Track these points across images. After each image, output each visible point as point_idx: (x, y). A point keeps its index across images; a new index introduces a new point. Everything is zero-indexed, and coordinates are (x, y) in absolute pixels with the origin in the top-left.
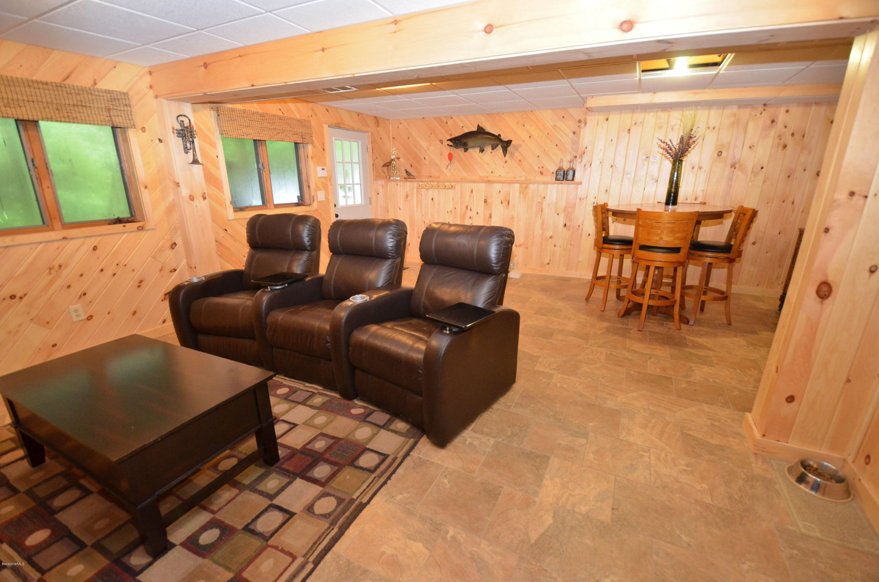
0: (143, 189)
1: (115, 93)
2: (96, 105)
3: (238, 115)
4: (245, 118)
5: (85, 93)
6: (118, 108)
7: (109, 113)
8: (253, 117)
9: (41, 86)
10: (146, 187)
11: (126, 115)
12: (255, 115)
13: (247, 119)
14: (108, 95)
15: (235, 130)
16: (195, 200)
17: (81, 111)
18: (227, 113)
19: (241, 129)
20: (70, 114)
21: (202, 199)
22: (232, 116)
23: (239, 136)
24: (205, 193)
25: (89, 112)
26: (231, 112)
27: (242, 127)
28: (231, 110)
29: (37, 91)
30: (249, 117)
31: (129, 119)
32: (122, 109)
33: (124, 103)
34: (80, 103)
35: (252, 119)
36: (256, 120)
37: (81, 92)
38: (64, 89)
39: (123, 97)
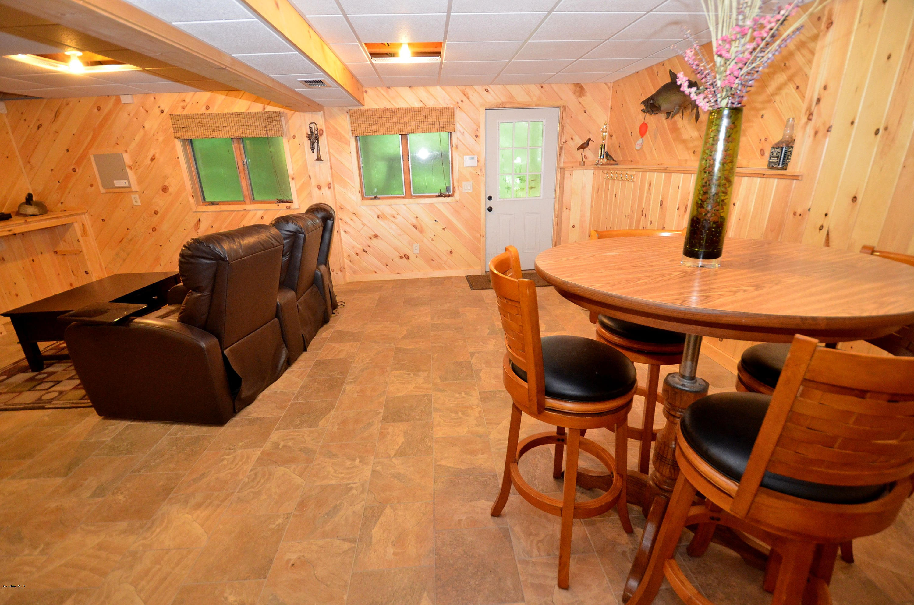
0: (290, 180)
1: (270, 113)
2: (258, 123)
3: (367, 115)
4: (374, 117)
5: (252, 116)
6: (272, 124)
7: (266, 128)
8: (382, 114)
9: (229, 116)
10: (293, 179)
11: (277, 128)
12: (384, 112)
13: (376, 117)
14: (266, 115)
15: (362, 129)
16: (322, 189)
17: (250, 129)
18: (356, 114)
19: (369, 127)
20: (243, 132)
21: (327, 188)
22: (361, 117)
23: (365, 134)
24: (330, 184)
25: (255, 129)
26: (360, 113)
27: (370, 125)
28: (360, 111)
29: (228, 119)
30: (378, 115)
31: (279, 131)
32: (274, 124)
33: (276, 119)
34: (249, 124)
35: (380, 117)
36: (385, 116)
37: (250, 116)
38: (241, 116)
39: (275, 115)
